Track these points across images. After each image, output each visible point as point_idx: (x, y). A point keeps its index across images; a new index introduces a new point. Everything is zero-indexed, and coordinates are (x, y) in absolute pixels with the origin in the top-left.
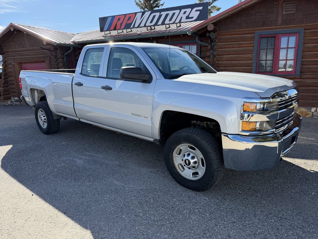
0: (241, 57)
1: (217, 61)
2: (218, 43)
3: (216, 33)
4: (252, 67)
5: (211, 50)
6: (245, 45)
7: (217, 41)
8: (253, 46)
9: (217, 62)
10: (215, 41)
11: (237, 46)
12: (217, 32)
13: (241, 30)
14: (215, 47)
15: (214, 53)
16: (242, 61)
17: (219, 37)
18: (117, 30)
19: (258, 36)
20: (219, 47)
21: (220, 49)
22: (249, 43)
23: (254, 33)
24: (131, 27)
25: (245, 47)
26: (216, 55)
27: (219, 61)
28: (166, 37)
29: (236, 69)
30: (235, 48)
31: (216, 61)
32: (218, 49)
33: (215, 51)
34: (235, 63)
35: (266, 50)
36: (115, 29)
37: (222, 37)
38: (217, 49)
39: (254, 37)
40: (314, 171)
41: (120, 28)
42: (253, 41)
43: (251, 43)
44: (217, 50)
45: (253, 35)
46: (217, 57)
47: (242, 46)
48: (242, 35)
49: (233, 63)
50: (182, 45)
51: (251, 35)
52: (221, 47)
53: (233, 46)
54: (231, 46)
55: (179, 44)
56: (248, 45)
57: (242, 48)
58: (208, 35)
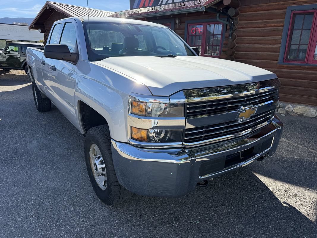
0: (267, 39)
1: (237, 43)
2: (240, 21)
3: (238, 9)
4: (279, 52)
5: (230, 30)
6: (272, 25)
7: (238, 19)
8: (283, 25)
9: (236, 45)
10: (236, 19)
11: (262, 25)
12: (239, 7)
13: (270, 4)
14: (236, 27)
15: (234, 34)
16: (266, 45)
17: (242, 14)
18: (145, 7)
19: (291, 11)
20: (240, 27)
21: (242, 29)
22: (278, 21)
23: (286, 9)
24: (159, 4)
25: (272, 27)
26: (237, 36)
27: (239, 44)
28: (187, 15)
29: (258, 54)
30: (260, 27)
31: (235, 43)
32: (240, 29)
33: (235, 32)
34: (258, 47)
35: (301, 31)
36: (143, 7)
37: (246, 13)
38: (238, 28)
39: (286, 13)
40: (289, 205)
41: (149, 5)
42: (284, 18)
43: (281, 22)
44: (238, 30)
45: (285, 10)
46: (238, 39)
47: (268, 25)
48: (270, 11)
49: (256, 47)
50: (206, 23)
51: (282, 11)
52: (242, 26)
53: (257, 25)
54: (255, 26)
55: (203, 22)
56: (276, 24)
57: (270, 28)
58: (221, 11)
